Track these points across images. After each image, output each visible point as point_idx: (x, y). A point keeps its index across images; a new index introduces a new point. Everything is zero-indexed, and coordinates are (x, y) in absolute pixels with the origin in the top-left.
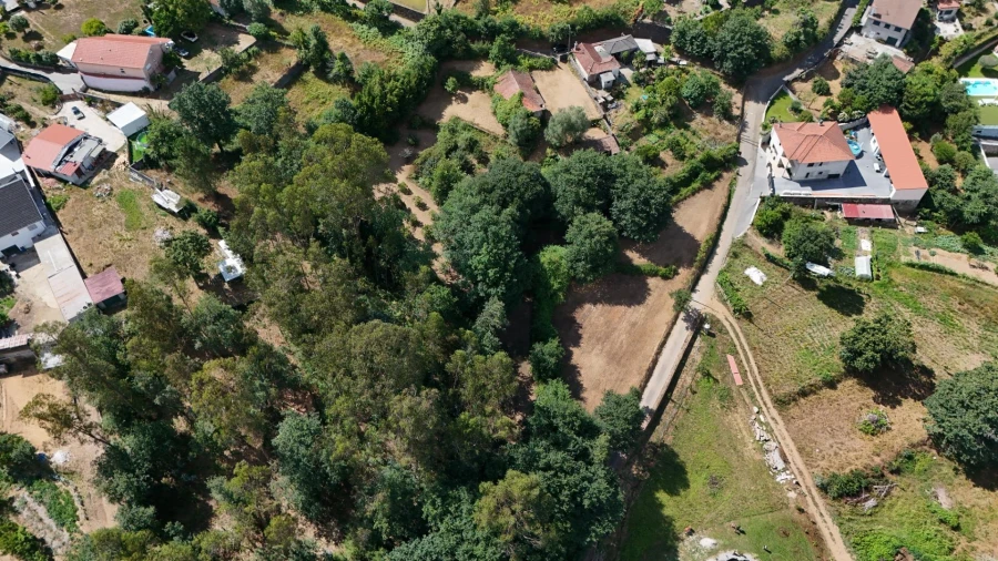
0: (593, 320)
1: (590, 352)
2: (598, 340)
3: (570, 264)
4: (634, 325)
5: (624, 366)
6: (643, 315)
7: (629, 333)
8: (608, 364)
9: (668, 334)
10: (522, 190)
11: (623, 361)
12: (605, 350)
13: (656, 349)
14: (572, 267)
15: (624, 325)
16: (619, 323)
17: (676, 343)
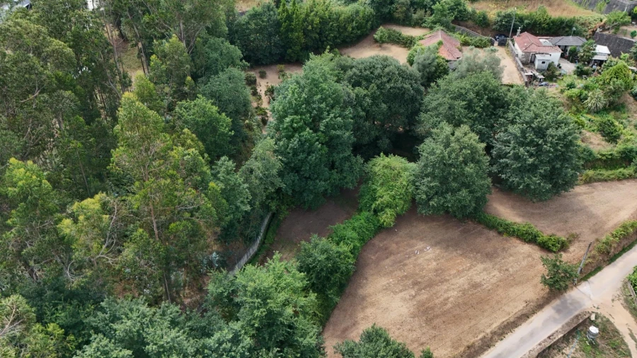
0: (420, 261)
1: (395, 293)
2: (416, 283)
3: (412, 178)
4: (475, 286)
5: (434, 328)
6: (494, 281)
7: (464, 292)
8: (414, 316)
9: (524, 317)
10: (385, 79)
11: (436, 322)
12: (418, 298)
13: (495, 326)
14: (414, 183)
15: (462, 281)
16: (455, 276)
17: (532, 334)
